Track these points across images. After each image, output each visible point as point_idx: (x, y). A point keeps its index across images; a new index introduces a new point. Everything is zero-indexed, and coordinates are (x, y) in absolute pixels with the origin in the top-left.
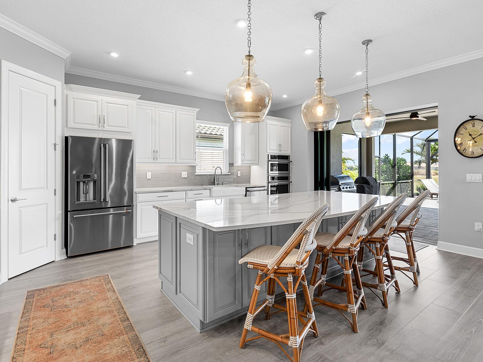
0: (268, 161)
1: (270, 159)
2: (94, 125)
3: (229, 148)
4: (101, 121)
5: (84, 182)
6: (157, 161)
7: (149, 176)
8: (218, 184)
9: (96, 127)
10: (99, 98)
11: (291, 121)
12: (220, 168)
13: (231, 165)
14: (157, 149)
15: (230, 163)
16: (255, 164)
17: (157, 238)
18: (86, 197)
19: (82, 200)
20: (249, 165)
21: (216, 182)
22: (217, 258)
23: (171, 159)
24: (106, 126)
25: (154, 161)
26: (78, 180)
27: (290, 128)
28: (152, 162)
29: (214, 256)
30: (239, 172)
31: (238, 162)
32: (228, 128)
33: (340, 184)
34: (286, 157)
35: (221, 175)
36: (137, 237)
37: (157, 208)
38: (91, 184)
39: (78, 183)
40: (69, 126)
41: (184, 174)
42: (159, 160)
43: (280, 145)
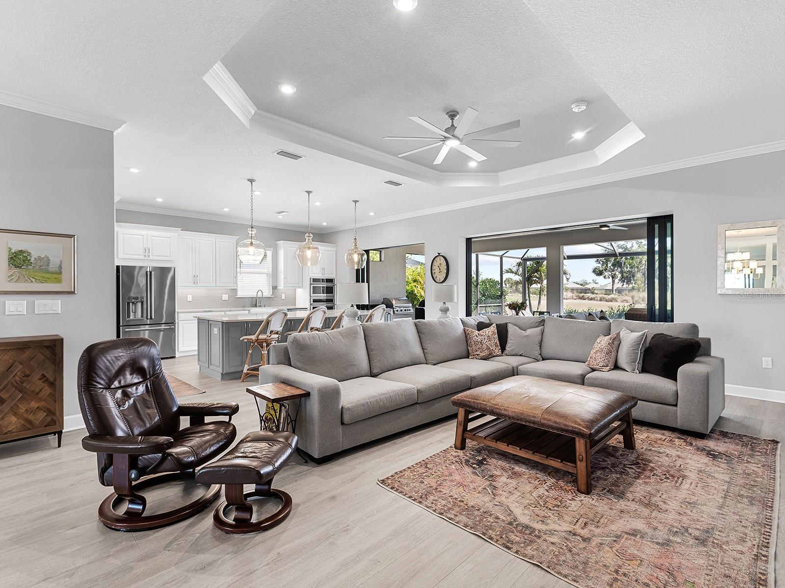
0: (311, 284)
1: (312, 282)
2: (141, 255)
3: (272, 272)
4: (147, 250)
5: (133, 303)
6: (197, 285)
7: (190, 298)
8: (260, 306)
9: (142, 257)
10: (144, 232)
11: (336, 245)
12: (261, 291)
13: (275, 288)
14: (197, 274)
15: (274, 285)
16: (299, 287)
17: (197, 353)
18: (135, 315)
19: (132, 317)
20: (295, 288)
21: (257, 304)
22: (230, 340)
23: (210, 283)
24: (150, 256)
25: (195, 285)
26: (129, 301)
27: (334, 252)
28: (192, 285)
29: (228, 338)
30: (283, 295)
31: (281, 286)
32: (271, 252)
33: (394, 307)
34: (330, 281)
35: (262, 297)
36: (180, 350)
37: (196, 317)
38: (139, 305)
39: (128, 303)
40: (119, 257)
41: (225, 297)
42: (199, 284)
43: (323, 269)
